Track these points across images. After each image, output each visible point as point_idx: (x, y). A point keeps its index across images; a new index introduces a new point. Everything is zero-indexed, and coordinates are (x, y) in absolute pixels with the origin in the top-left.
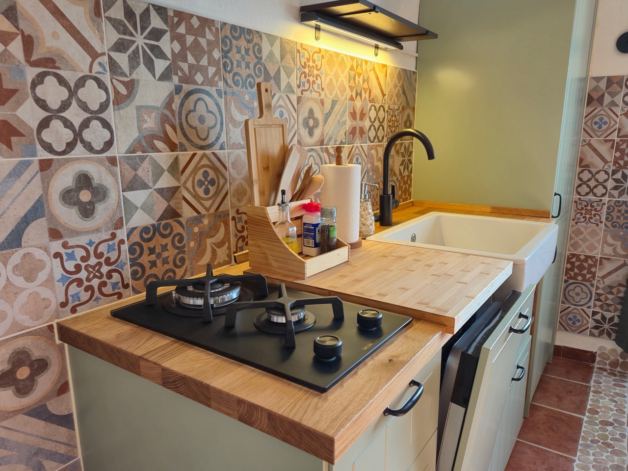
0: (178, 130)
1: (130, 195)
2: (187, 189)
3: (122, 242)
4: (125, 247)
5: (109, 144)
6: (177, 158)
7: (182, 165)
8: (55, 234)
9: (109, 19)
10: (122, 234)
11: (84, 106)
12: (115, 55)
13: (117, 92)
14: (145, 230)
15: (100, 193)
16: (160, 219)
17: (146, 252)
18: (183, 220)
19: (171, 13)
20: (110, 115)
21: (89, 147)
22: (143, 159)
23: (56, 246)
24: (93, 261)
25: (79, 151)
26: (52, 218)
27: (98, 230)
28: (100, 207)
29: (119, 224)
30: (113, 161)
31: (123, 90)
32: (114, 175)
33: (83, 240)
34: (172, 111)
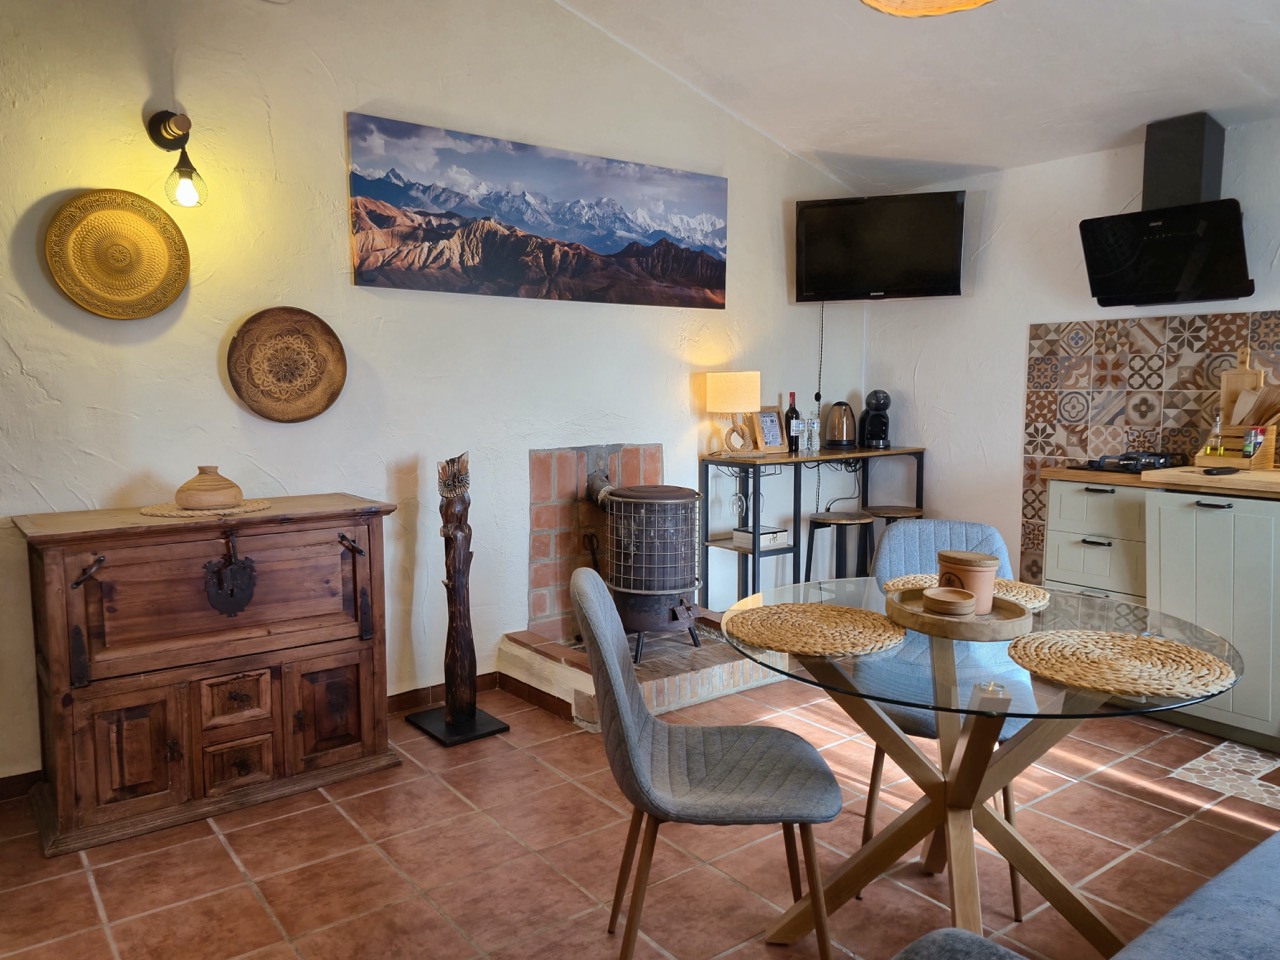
0: (1205, 378)
1: (1167, 411)
2: (1206, 413)
3: (1158, 433)
4: (1160, 436)
5: (1160, 385)
6: (1201, 394)
7: (1204, 398)
8: (1127, 423)
9: (1170, 328)
10: (1159, 429)
11: (1150, 368)
12: (1171, 344)
13: (1168, 361)
14: (1173, 430)
15: (1151, 408)
16: (1184, 426)
17: (1171, 442)
18: (1200, 430)
19: (1209, 317)
20: (1163, 372)
21: (1149, 386)
22: (1178, 393)
23: (1127, 428)
24: (1142, 439)
25: (1144, 388)
26: (1127, 416)
27: (1146, 425)
28: (1149, 415)
29: (1158, 424)
30: (1160, 393)
31: (1172, 360)
32: (1160, 400)
33: (1139, 428)
34: (1203, 369)
